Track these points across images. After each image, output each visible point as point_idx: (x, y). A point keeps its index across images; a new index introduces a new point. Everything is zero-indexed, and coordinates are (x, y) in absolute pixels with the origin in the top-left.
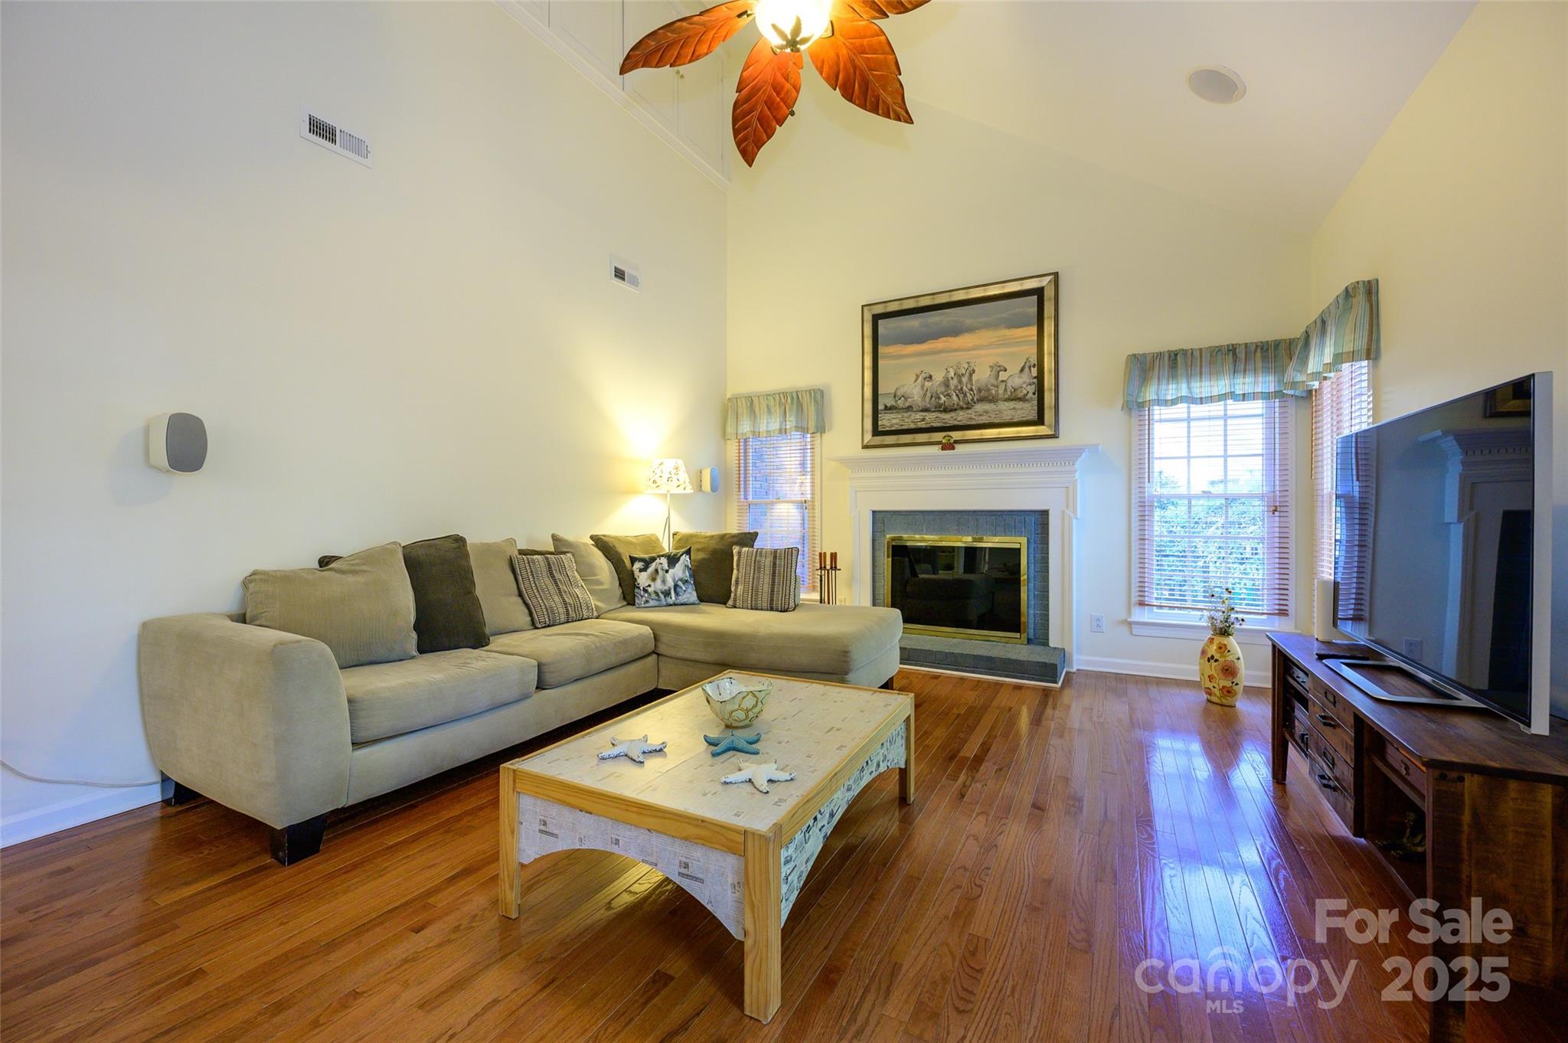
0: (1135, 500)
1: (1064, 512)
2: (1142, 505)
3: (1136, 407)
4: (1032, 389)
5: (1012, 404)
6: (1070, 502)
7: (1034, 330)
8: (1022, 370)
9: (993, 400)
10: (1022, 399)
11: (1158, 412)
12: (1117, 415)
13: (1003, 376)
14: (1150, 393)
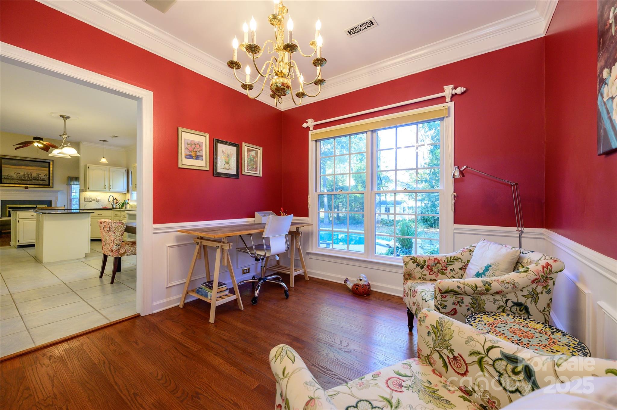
0: (69, 199)
1: (55, 201)
2: (70, 200)
3: (69, 184)
4: (47, 179)
5: (42, 181)
6: (57, 198)
7: (48, 169)
8: (45, 175)
9: (38, 180)
10: (45, 181)
11: (73, 186)
12: (65, 186)
13: (40, 176)
14: (72, 183)
